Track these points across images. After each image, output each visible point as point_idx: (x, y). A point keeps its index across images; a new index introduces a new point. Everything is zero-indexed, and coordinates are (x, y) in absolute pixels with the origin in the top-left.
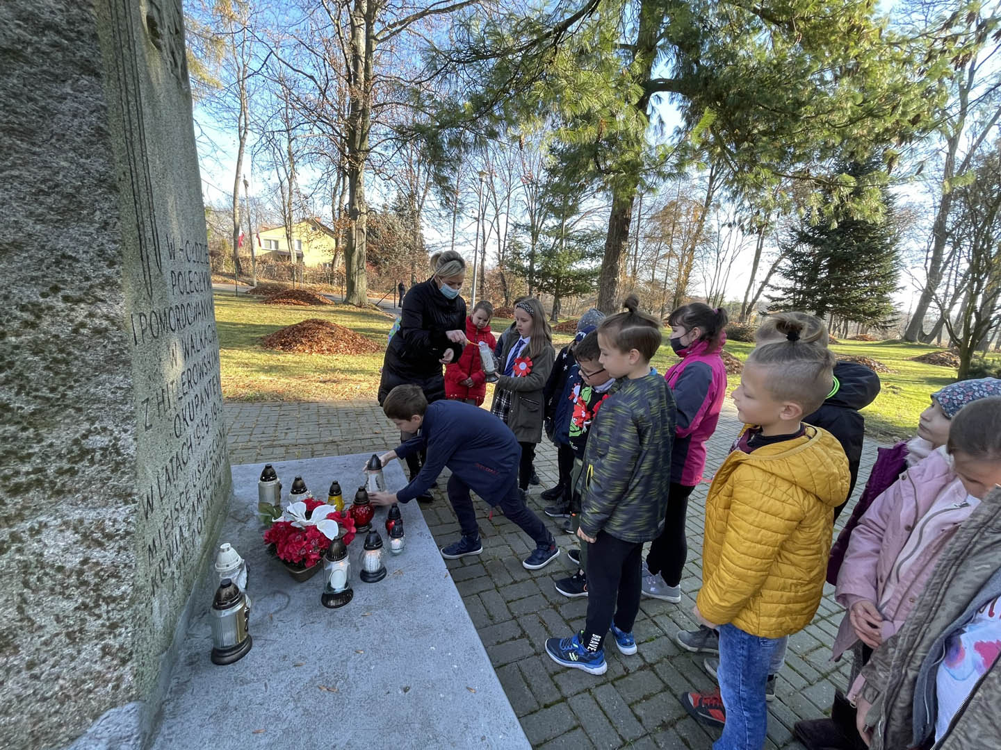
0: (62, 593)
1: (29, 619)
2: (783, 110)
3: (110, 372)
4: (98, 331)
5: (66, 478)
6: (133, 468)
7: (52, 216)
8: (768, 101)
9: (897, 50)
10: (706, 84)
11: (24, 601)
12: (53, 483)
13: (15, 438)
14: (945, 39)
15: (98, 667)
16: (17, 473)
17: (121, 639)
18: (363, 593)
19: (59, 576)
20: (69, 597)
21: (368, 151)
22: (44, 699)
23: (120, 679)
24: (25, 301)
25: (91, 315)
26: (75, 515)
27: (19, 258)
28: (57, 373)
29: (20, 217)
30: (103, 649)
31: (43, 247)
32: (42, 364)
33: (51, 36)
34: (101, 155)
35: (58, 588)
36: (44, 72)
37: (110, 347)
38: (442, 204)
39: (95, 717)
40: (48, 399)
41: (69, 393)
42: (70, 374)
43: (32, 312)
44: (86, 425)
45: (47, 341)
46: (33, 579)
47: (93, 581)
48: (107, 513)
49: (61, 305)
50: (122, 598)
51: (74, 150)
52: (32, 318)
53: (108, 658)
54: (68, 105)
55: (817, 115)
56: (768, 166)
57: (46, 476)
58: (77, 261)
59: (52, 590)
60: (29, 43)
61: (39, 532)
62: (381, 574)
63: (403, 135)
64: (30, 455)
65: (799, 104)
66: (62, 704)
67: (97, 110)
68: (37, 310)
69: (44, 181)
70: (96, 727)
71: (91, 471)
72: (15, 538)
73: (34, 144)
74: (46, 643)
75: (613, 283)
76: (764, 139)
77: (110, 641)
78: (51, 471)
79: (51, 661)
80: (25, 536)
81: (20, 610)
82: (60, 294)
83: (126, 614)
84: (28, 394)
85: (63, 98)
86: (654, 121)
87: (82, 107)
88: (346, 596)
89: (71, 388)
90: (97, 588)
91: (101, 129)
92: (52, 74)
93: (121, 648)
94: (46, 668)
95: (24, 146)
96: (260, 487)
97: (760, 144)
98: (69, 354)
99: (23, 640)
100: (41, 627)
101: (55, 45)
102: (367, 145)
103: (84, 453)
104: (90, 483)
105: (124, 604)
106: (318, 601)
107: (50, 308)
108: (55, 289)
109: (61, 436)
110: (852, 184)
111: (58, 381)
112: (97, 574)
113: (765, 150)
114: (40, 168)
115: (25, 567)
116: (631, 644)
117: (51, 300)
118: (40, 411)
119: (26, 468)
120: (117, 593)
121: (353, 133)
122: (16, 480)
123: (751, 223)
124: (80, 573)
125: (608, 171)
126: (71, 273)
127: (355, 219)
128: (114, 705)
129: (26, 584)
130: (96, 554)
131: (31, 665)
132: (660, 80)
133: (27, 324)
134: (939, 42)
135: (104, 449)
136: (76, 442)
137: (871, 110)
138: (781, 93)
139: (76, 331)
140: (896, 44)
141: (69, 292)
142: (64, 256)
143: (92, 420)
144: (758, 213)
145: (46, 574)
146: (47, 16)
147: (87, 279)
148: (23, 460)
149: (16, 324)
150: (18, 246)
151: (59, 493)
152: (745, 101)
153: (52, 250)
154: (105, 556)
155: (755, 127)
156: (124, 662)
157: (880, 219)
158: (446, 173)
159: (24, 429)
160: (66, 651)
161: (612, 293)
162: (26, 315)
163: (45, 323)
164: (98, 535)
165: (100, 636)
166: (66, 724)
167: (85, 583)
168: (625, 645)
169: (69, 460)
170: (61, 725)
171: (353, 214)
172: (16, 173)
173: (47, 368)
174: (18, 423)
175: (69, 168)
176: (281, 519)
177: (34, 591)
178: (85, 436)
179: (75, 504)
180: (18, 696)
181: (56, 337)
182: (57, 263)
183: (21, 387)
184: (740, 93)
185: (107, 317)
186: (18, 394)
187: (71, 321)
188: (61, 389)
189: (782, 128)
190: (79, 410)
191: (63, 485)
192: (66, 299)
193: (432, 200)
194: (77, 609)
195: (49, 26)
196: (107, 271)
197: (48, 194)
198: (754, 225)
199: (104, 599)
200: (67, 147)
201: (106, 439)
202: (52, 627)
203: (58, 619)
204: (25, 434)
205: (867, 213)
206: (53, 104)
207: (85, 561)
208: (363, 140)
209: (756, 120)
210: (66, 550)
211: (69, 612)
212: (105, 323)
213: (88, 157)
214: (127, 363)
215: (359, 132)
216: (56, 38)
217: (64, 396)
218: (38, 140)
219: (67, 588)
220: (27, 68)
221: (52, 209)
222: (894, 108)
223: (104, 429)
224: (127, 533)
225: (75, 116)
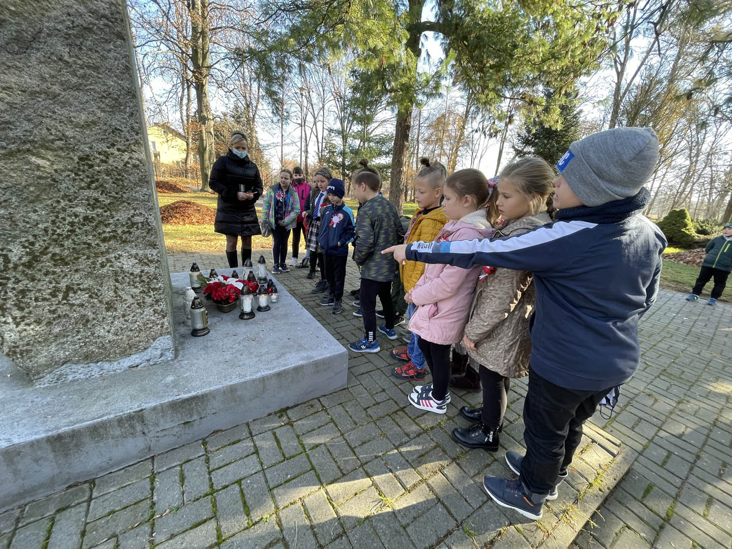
0: (134, 285)
1: (120, 297)
2: (504, 51)
3: (141, 186)
4: (135, 166)
5: (127, 235)
6: (156, 232)
7: (108, 109)
8: (494, 44)
9: (575, 11)
10: (457, 29)
11: (117, 288)
12: (121, 238)
13: (102, 216)
14: (601, 6)
15: (152, 318)
16: (104, 232)
17: (162, 307)
18: (259, 315)
19: (132, 277)
20: (136, 287)
21: (209, 67)
22: (131, 330)
23: (163, 323)
24: (100, 150)
25: (131, 158)
26: (134, 252)
27: (95, 129)
28: (118, 186)
29: (94, 109)
30: (154, 310)
31: (105, 124)
32: (111, 181)
33: (104, 21)
34: (128, 79)
35: (131, 283)
36: (101, 38)
37: (140, 174)
38: (273, 112)
39: (154, 340)
40: (116, 198)
41: (124, 195)
42: (123, 186)
43: (104, 155)
44: (133, 211)
45: (112, 170)
46: (120, 278)
47: (147, 280)
48: (148, 252)
49: (117, 153)
50: (160, 289)
51: (116, 76)
52: (104, 158)
53: (156, 315)
54: (111, 55)
55: (524, 55)
56: (493, 90)
57: (118, 234)
58: (122, 131)
59: (129, 283)
60: (95, 24)
61: (119, 258)
62: (267, 308)
63: (239, 56)
64: (109, 224)
65: (515, 46)
66: (139, 333)
67: (125, 57)
68: (107, 155)
69: (105, 92)
70: (156, 344)
71: (138, 233)
72: (108, 261)
73: (99, 73)
74: (128, 307)
75: (400, 172)
76: (491, 71)
77: (156, 307)
78: (119, 231)
79: (132, 315)
80: (113, 260)
81: (115, 292)
82: (115, 148)
83: (162, 296)
84: (106, 195)
85: (109, 51)
86: (423, 54)
87: (118, 56)
88: (252, 315)
89: (125, 193)
90: (148, 283)
91: (127, 66)
92: (104, 39)
93: (162, 311)
94: (130, 318)
95: (95, 74)
96: (191, 276)
97: (488, 74)
98: (123, 176)
99: (118, 305)
100: (125, 300)
101: (106, 25)
102: (209, 61)
103: (133, 224)
104: (137, 238)
105: (161, 291)
106: (238, 318)
107: (112, 154)
108: (113, 145)
109: (122, 216)
110: (544, 104)
111: (119, 189)
112: (148, 277)
113: (491, 79)
114: (102, 85)
115: (116, 273)
116: (394, 335)
117: (112, 150)
118: (113, 203)
119: (108, 230)
120: (157, 286)
121: (195, 52)
122: (104, 235)
123: (490, 129)
124: (141, 276)
125: (391, 91)
126: (120, 137)
127: (204, 124)
128: (161, 335)
129: (117, 281)
130: (146, 269)
131: (124, 316)
132: (427, 22)
133: (102, 161)
134: (598, 8)
135: (142, 223)
136: (129, 219)
137: (554, 54)
138: (503, 38)
139: (125, 165)
140: (574, 7)
141: (120, 147)
142: (116, 129)
143: (135, 209)
144: (494, 123)
145: (126, 276)
146: (102, 11)
147: (128, 140)
148: (107, 226)
149: (98, 161)
150: (94, 123)
151: (125, 242)
152: (479, 43)
153: (110, 126)
154: (151, 269)
155: (488, 62)
156: (164, 317)
157: (559, 127)
158: (275, 88)
159: (106, 211)
160: (138, 311)
161: (399, 179)
162: (101, 157)
163: (111, 161)
164: (146, 261)
165: (152, 305)
166: (143, 341)
167: (143, 281)
168: (392, 335)
169: (127, 227)
170: (140, 342)
171: (203, 120)
172: (91, 87)
173: (114, 183)
174: (103, 208)
175: (114, 86)
176: (211, 282)
177: (121, 284)
178: (132, 217)
179: (132, 247)
180: (121, 328)
181: (117, 168)
182: (113, 132)
183: (103, 192)
184: (478, 37)
185: (138, 160)
186: (101, 194)
187: (122, 160)
188: (121, 193)
189: (504, 63)
190: (129, 204)
191: (126, 238)
192: (119, 150)
193: (264, 109)
194: (141, 292)
195: (104, 16)
196: (136, 137)
197: (106, 98)
198: (492, 131)
199: (152, 289)
200: (113, 75)
201: (142, 219)
202: (131, 300)
203: (132, 297)
204: (106, 214)
205: (552, 123)
206: (106, 54)
207: (142, 271)
208: (204, 57)
209: (488, 57)
210: (133, 266)
211: (138, 293)
212: (138, 162)
213: (122, 80)
214: (147, 182)
215: (200, 51)
216: (106, 22)
217: (122, 196)
218: (101, 71)
219: (136, 283)
220: (94, 36)
221: (108, 105)
222: (567, 52)
223: (141, 214)
224: (158, 261)
225: (115, 60)
